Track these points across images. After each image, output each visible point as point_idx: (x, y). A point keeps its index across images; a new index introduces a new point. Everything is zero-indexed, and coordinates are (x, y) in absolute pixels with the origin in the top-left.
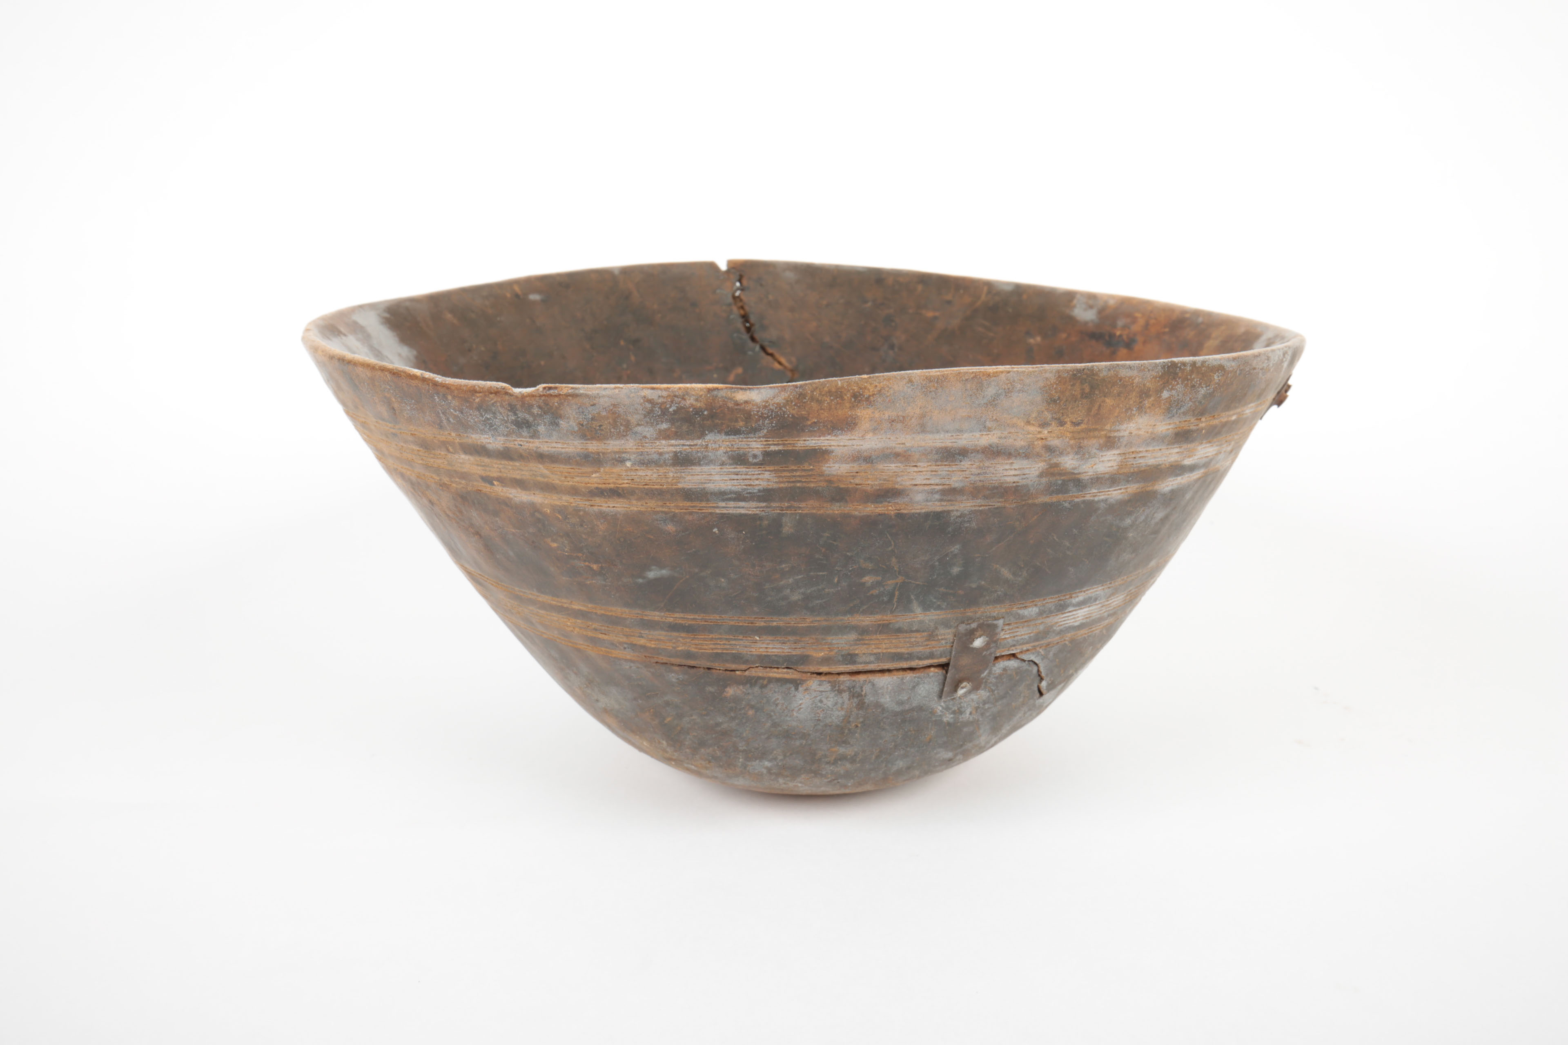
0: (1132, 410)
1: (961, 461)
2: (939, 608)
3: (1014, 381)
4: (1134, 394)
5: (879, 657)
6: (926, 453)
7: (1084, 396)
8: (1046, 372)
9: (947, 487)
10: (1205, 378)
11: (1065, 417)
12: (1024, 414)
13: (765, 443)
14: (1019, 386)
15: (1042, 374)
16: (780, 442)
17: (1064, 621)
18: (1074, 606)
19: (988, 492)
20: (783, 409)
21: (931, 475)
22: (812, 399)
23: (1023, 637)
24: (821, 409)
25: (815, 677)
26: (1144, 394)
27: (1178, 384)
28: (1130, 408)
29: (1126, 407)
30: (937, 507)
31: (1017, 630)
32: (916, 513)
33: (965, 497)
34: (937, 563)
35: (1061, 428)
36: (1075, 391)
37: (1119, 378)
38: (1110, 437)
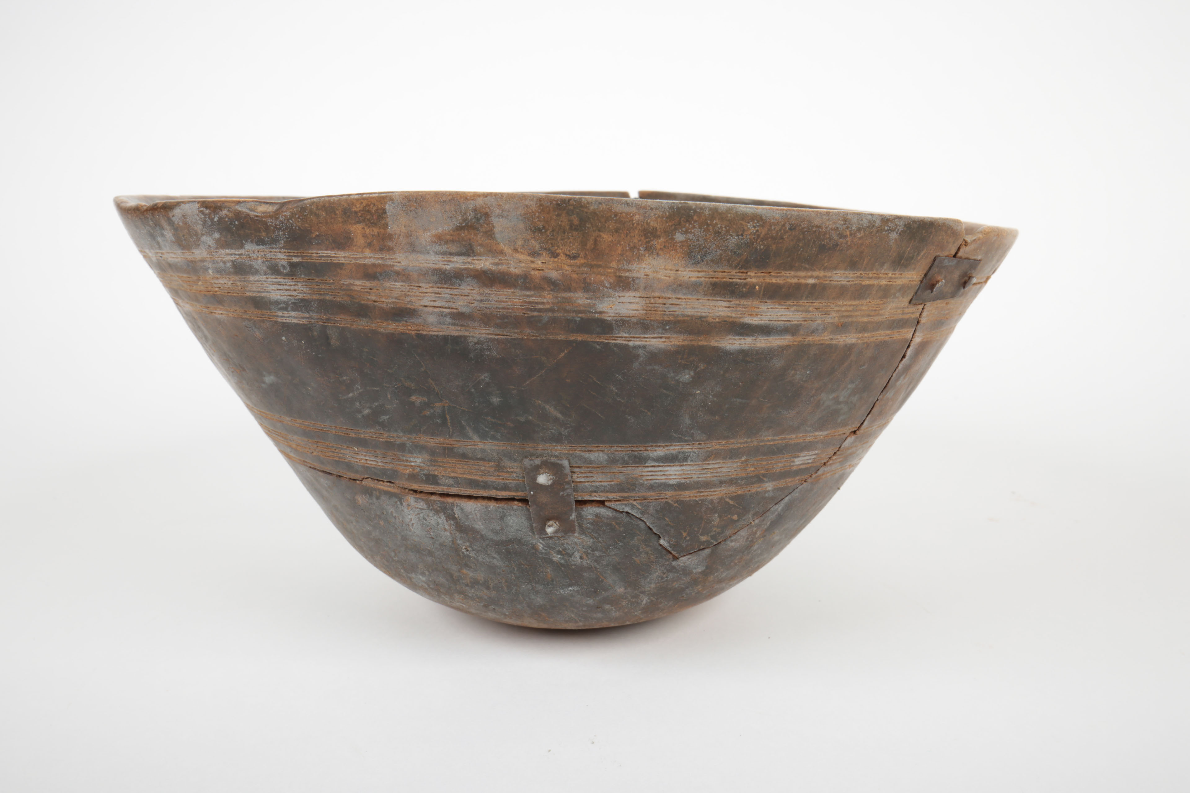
0: (639, 250)
1: (460, 285)
2: (494, 438)
3: (492, 206)
4: (637, 232)
5: (457, 481)
6: (424, 274)
7: (573, 227)
8: (526, 199)
9: (455, 311)
10: (735, 226)
11: (556, 248)
12: (509, 241)
13: (288, 254)
14: (498, 211)
15: (522, 200)
16: (299, 254)
17: (652, 475)
18: (654, 460)
19: (498, 321)
20: (290, 221)
21: (436, 297)
22: (311, 212)
23: (602, 483)
24: (320, 223)
25: (412, 494)
26: (649, 234)
27: (694, 227)
28: (635, 247)
29: (629, 245)
30: (454, 331)
31: (591, 475)
32: (434, 335)
33: (476, 324)
34: (473, 390)
35: (556, 260)
36: (561, 221)
37: (614, 213)
38: (620, 277)
